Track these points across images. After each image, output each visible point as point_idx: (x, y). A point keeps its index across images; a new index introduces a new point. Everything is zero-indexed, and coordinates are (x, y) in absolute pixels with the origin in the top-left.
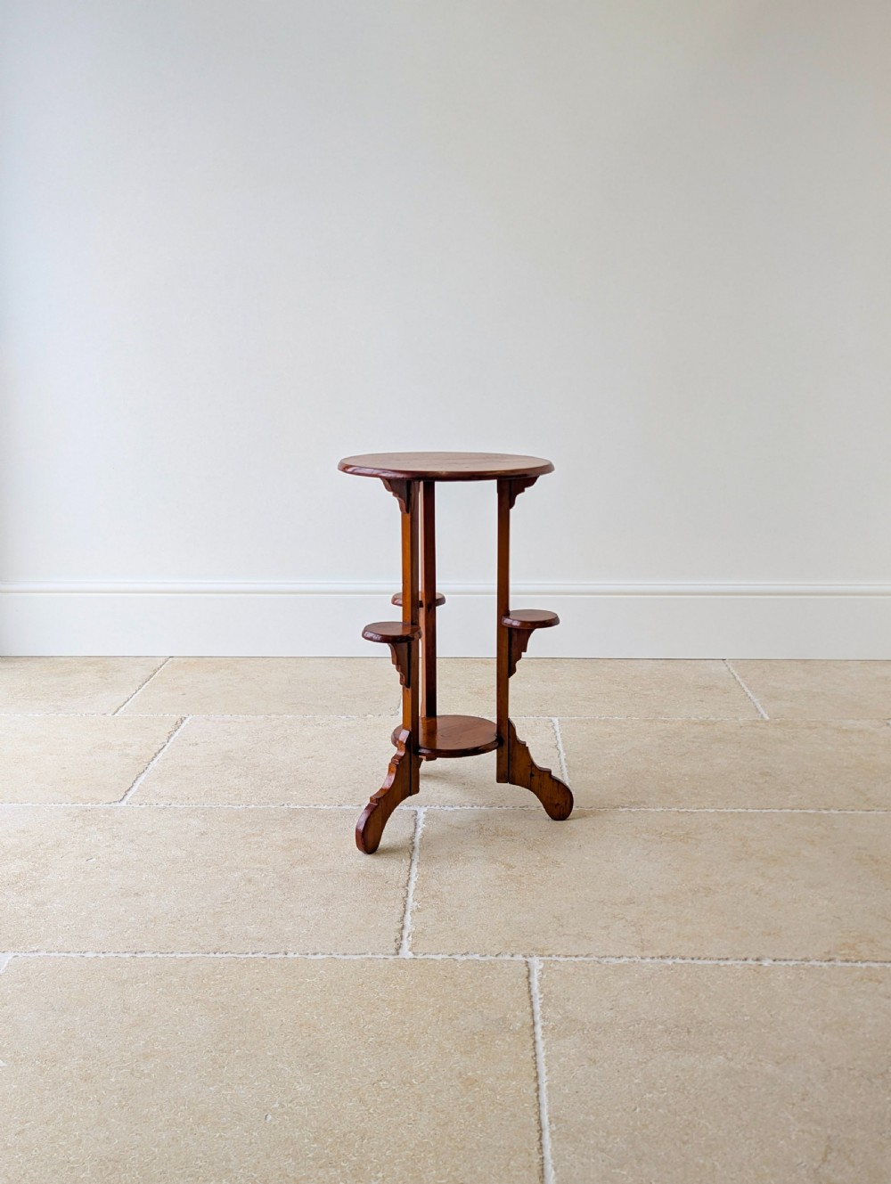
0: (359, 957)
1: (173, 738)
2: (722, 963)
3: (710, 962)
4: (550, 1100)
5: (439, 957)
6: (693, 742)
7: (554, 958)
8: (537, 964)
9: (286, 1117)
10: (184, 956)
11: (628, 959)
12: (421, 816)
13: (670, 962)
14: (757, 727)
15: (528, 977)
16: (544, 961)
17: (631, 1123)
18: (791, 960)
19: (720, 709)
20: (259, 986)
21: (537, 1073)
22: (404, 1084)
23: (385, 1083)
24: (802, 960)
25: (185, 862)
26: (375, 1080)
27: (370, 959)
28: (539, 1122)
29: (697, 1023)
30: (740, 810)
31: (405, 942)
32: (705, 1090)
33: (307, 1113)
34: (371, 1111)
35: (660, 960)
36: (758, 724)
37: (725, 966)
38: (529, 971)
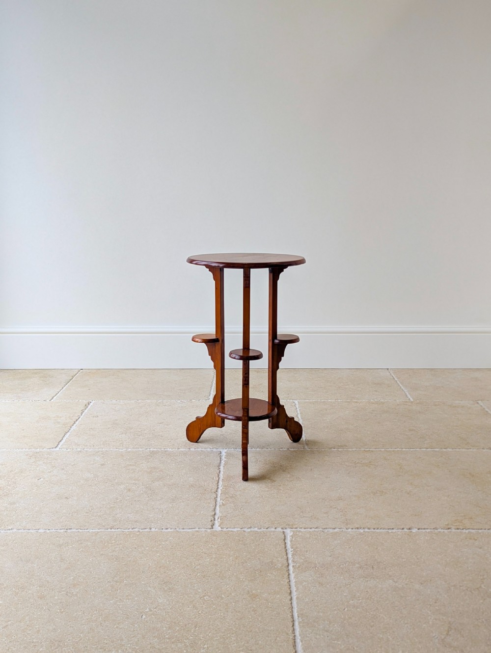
0: (191, 530)
1: (84, 413)
2: (390, 531)
3: (384, 531)
4: (298, 605)
5: (235, 530)
6: (372, 413)
7: (299, 529)
8: (289, 533)
9: (153, 616)
10: (94, 531)
11: (339, 530)
12: (224, 454)
13: (362, 531)
14: (406, 405)
15: (284, 540)
16: (293, 531)
17: (343, 617)
18: (427, 529)
19: (386, 395)
20: (136, 547)
21: (291, 591)
22: (218, 598)
23: (207, 597)
24: (433, 529)
25: (93, 480)
26: (202, 596)
27: (198, 531)
28: (292, 616)
29: (377, 563)
30: (398, 449)
31: (216, 522)
32: (382, 598)
33: (164, 614)
34: (200, 612)
35: (356, 530)
36: (407, 403)
37: (392, 532)
38: (285, 537)
